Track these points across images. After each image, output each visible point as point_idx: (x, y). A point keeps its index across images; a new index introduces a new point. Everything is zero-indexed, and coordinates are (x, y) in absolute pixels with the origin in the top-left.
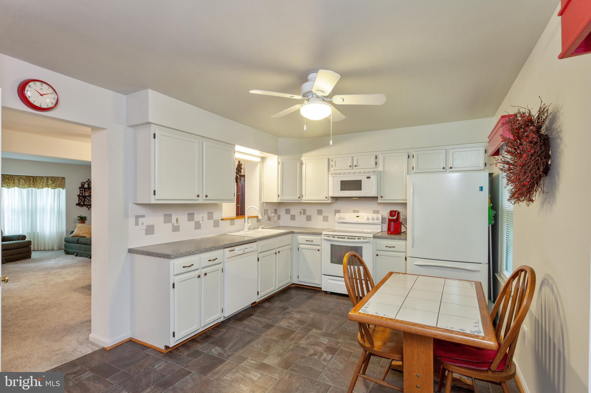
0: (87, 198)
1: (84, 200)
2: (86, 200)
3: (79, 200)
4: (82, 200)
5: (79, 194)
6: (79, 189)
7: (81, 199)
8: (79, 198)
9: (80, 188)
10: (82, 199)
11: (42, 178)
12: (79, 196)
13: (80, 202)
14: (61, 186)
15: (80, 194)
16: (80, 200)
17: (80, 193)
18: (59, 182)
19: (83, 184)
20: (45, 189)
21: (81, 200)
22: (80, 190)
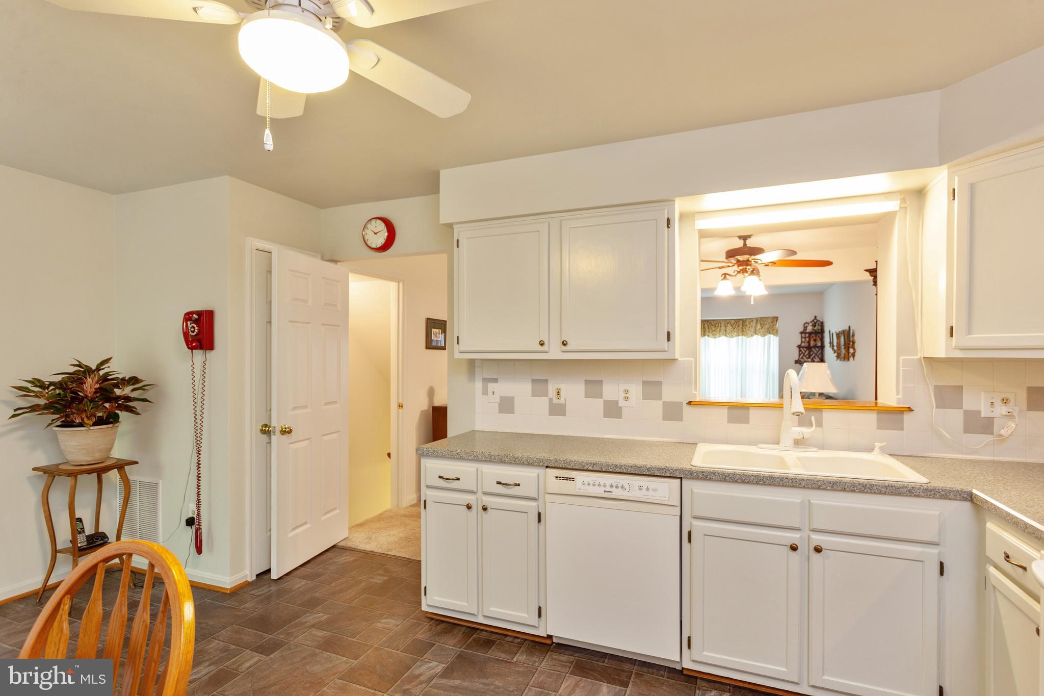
0: (812, 351)
1: (809, 354)
2: (811, 353)
3: (800, 355)
4: (806, 354)
5: (799, 344)
6: (800, 335)
7: (802, 353)
8: (800, 351)
9: (801, 333)
10: (806, 352)
11: (751, 320)
12: (799, 347)
13: (801, 357)
14: (771, 331)
15: (801, 344)
16: (802, 355)
17: (802, 342)
18: (767, 326)
19: (806, 325)
20: (755, 336)
21: (804, 354)
22: (802, 337)
